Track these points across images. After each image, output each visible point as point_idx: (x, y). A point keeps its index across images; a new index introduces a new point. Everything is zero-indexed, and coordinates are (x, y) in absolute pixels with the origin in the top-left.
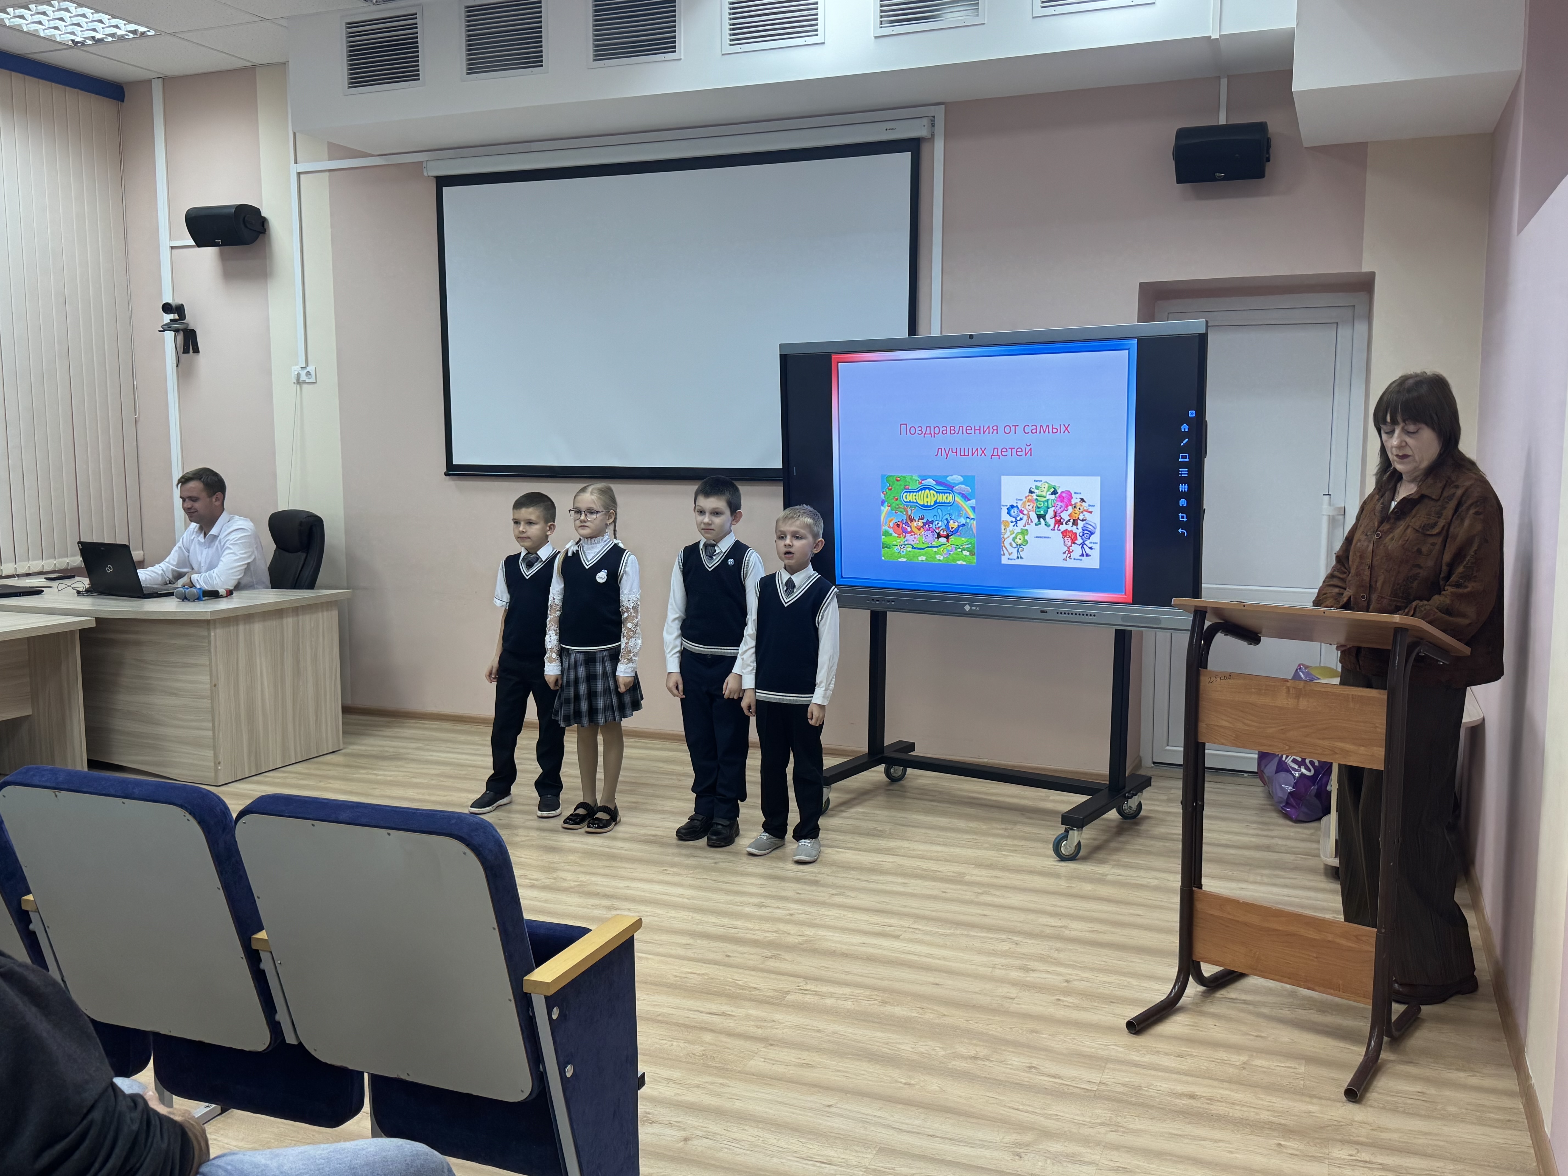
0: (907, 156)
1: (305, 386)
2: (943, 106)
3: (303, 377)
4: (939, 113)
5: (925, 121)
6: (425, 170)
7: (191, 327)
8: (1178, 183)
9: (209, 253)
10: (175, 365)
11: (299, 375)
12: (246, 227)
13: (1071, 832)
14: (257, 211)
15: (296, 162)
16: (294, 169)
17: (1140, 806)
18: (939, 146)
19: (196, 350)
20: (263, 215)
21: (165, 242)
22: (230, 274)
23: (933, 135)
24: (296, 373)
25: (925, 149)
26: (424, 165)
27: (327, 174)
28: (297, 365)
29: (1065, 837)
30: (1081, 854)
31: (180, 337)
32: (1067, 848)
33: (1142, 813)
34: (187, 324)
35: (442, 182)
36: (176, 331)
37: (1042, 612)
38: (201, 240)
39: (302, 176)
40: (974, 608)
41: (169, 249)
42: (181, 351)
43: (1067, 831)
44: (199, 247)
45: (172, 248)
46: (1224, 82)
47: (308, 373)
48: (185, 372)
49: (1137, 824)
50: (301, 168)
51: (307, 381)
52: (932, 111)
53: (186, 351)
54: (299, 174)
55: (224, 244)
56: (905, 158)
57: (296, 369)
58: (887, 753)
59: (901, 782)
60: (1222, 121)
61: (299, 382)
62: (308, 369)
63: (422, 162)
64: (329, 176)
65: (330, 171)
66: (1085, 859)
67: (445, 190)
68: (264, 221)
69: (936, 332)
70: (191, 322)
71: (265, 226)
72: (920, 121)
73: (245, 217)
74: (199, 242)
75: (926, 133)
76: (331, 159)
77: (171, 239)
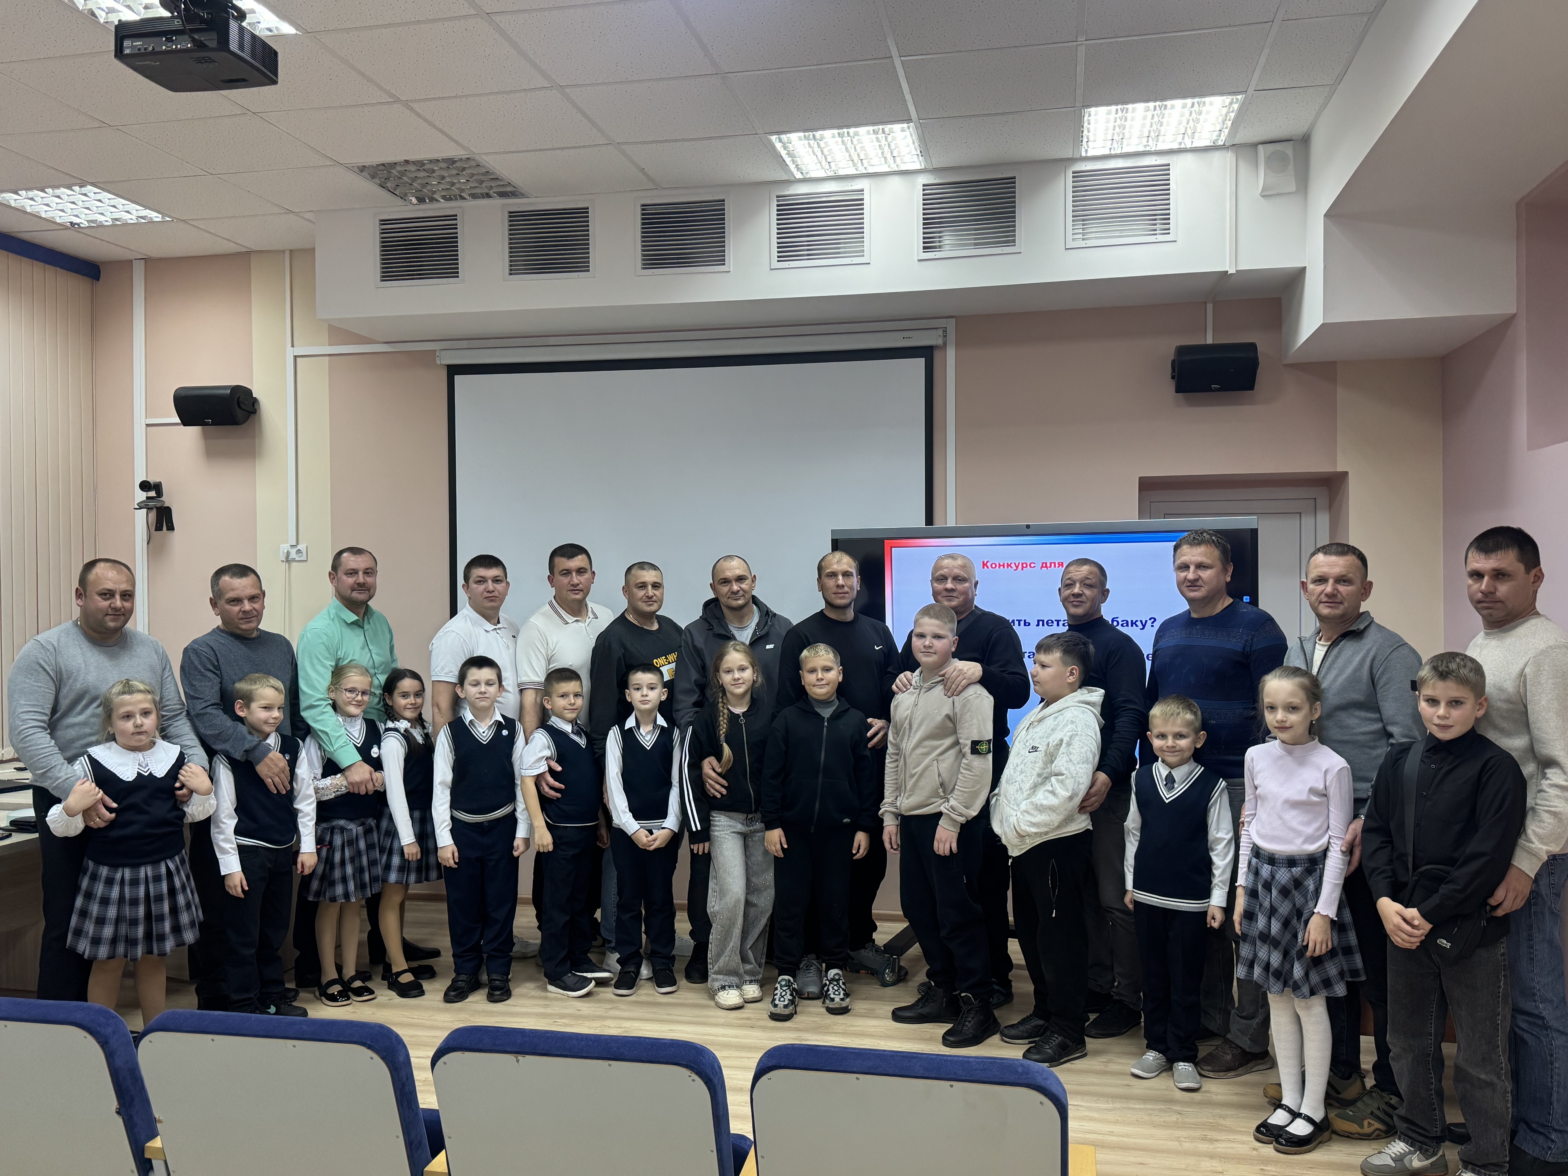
0: (921, 361)
1: (294, 564)
2: (955, 319)
3: (293, 555)
4: (951, 325)
5: (940, 332)
6: (438, 359)
7: (166, 505)
8: (1177, 391)
9: (193, 431)
10: (146, 543)
11: (288, 553)
12: (240, 407)
14: (249, 392)
15: (293, 346)
16: (290, 353)
18: (951, 354)
19: (171, 528)
20: (254, 396)
21: (140, 419)
22: (211, 453)
23: (945, 344)
24: (286, 551)
25: (937, 355)
26: (438, 354)
27: (327, 358)
28: (287, 543)
31: (153, 515)
34: (164, 502)
35: (454, 370)
36: (149, 509)
38: (187, 419)
39: (298, 359)
41: (144, 426)
42: (153, 528)
44: (184, 425)
45: (147, 425)
46: (1210, 307)
47: (299, 551)
48: (156, 550)
50: (298, 351)
51: (297, 559)
52: (942, 323)
53: (159, 528)
54: (295, 357)
55: (213, 424)
56: (920, 363)
57: (285, 547)
60: (1210, 341)
61: (288, 560)
62: (299, 547)
63: (435, 351)
64: (329, 361)
65: (330, 355)
67: (458, 378)
68: (255, 401)
69: (951, 523)
70: (167, 500)
71: (256, 407)
72: (934, 331)
73: (239, 398)
74: (186, 421)
75: (940, 342)
76: (331, 343)
77: (147, 416)
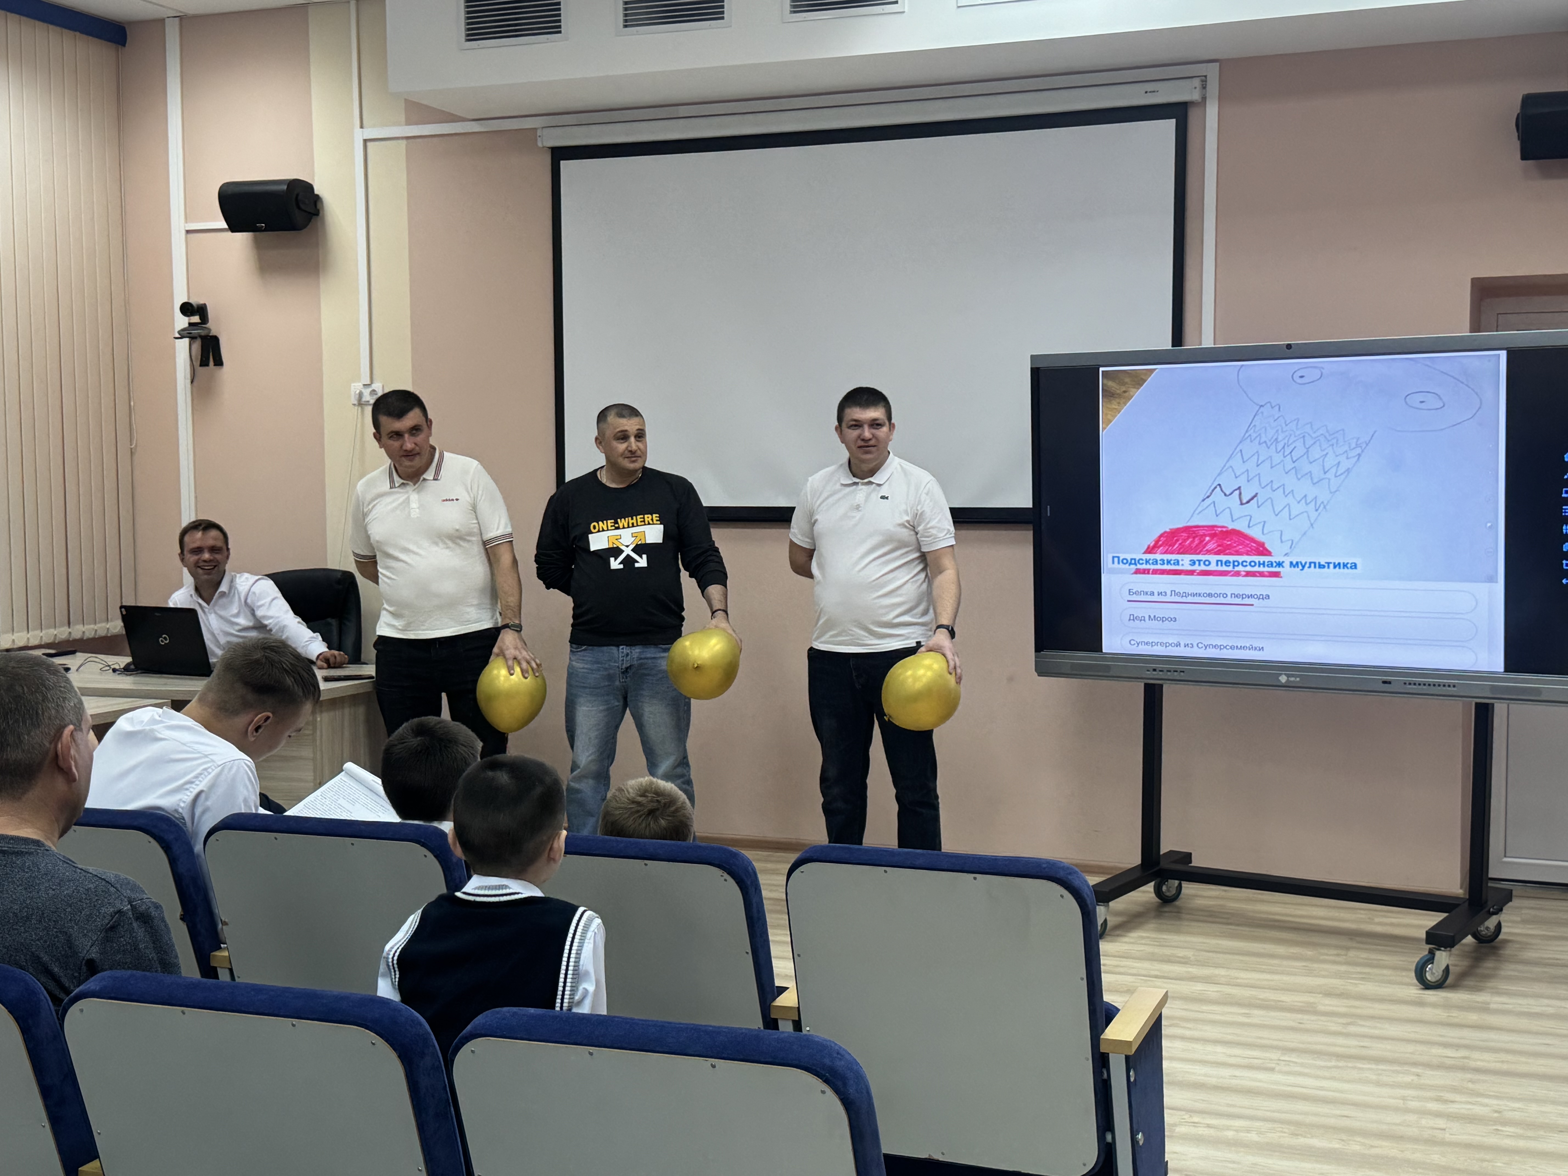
0: (1170, 125)
2: (1218, 64)
3: (367, 396)
4: (1212, 72)
5: (1197, 82)
6: (539, 139)
7: (213, 333)
8: (1524, 158)
9: (242, 238)
10: (189, 381)
11: (361, 395)
12: (299, 208)
13: (1438, 953)
15: (362, 127)
16: (359, 136)
17: (1499, 927)
18: (1212, 112)
19: (219, 362)
20: (316, 192)
21: (178, 224)
22: (265, 267)
23: (1204, 99)
24: (357, 392)
25: (1193, 116)
26: (539, 133)
27: (404, 142)
28: (359, 382)
29: (1431, 958)
30: (1449, 981)
31: (197, 345)
32: (1433, 973)
33: (1501, 937)
34: (209, 330)
35: (560, 154)
36: (192, 338)
37: (1385, 682)
38: (235, 223)
39: (369, 144)
40: (1292, 679)
41: (184, 232)
42: (197, 363)
43: (1432, 953)
44: (233, 231)
45: (188, 232)
48: (200, 391)
49: (1496, 948)
50: (369, 133)
52: (1203, 70)
53: (204, 363)
54: (365, 141)
55: (266, 229)
56: (1168, 127)
57: (357, 387)
58: (1164, 864)
59: (1177, 903)
61: (360, 403)
62: (373, 387)
63: (536, 129)
64: (406, 145)
65: (408, 138)
66: (1454, 987)
67: (563, 163)
68: (316, 200)
69: (1208, 342)
70: (214, 326)
71: (319, 206)
72: (1188, 81)
73: (297, 195)
74: (234, 227)
75: (1196, 96)
76: (409, 122)
77: (187, 220)
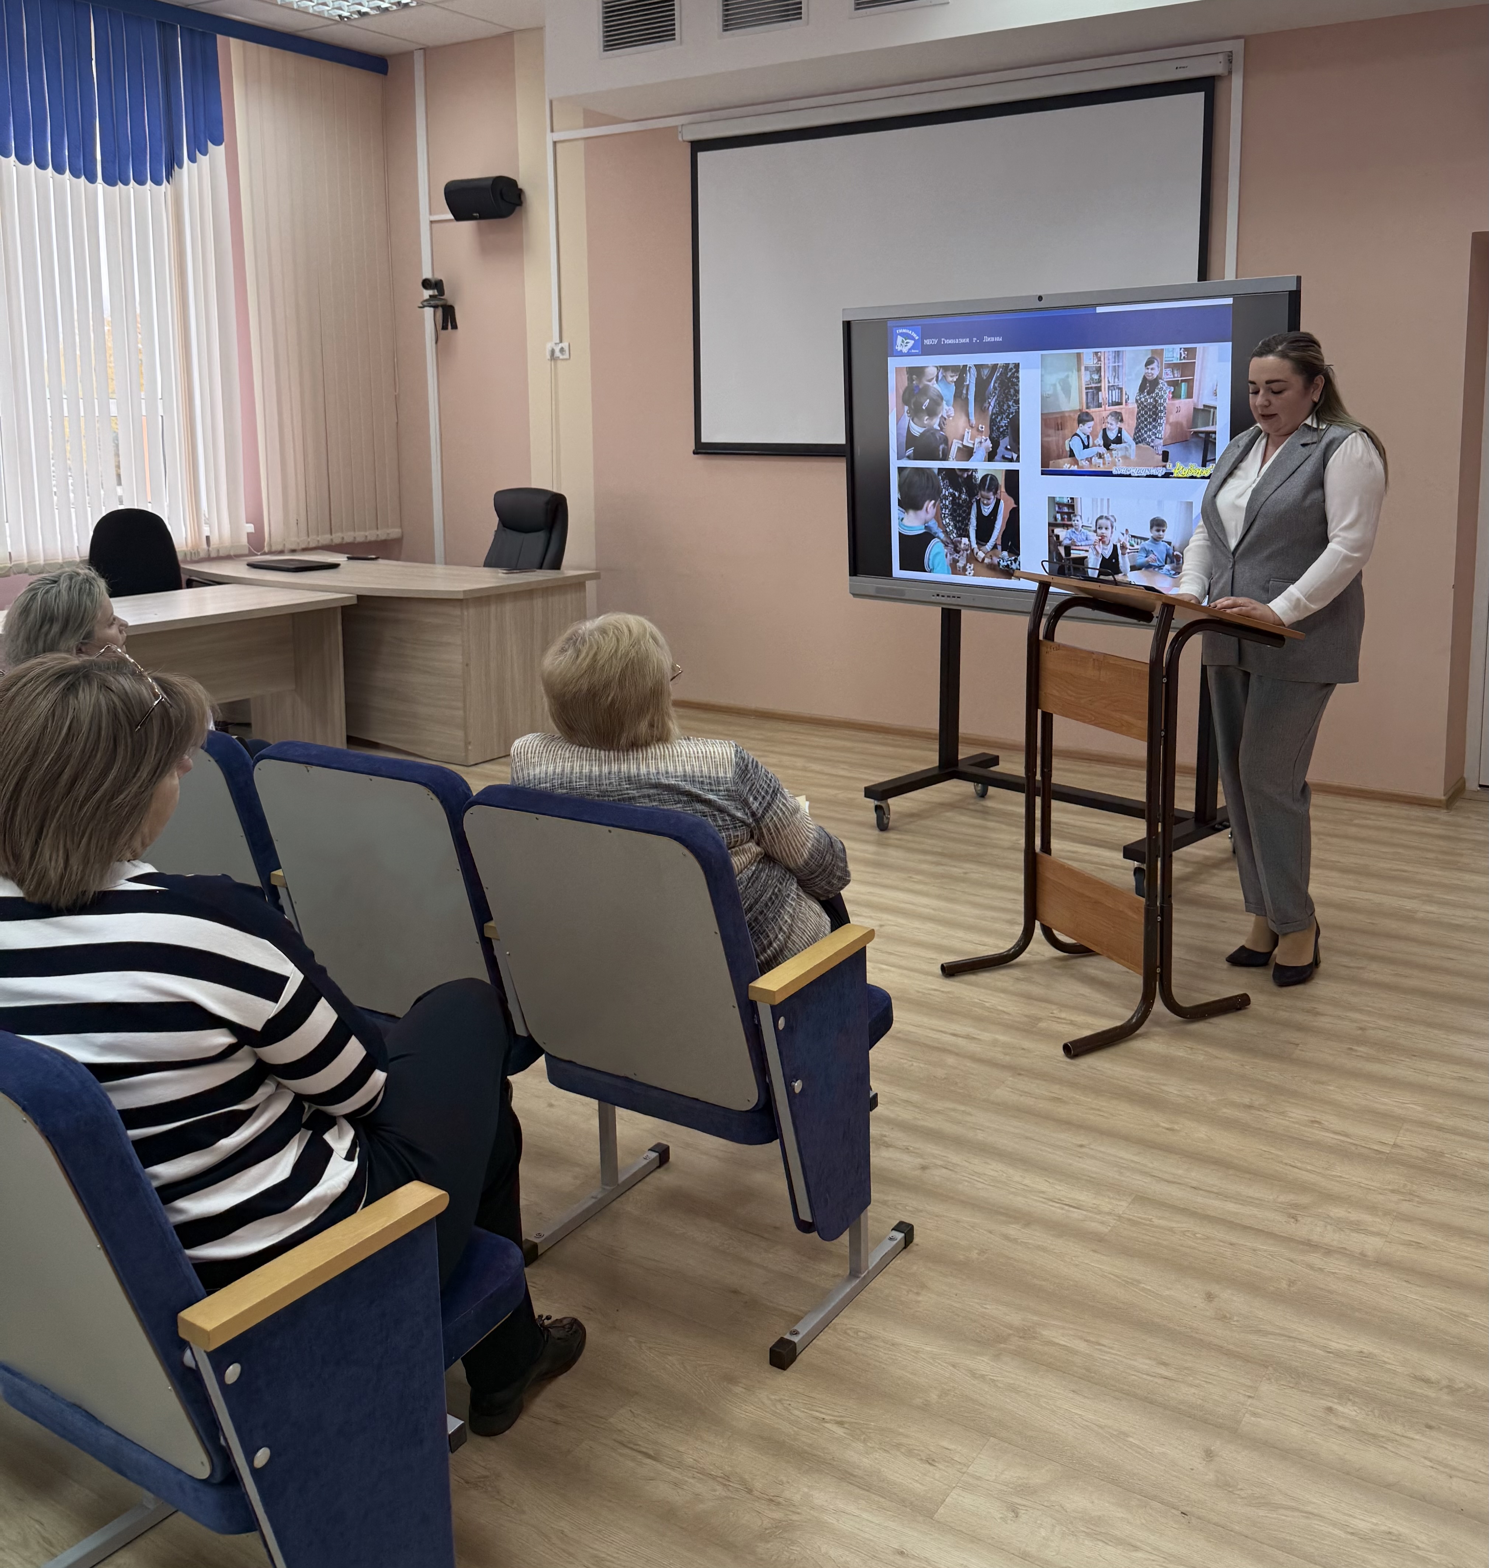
1: (559, 362)
2: (1244, 39)
3: (557, 353)
4: (1239, 47)
5: (1224, 57)
6: (680, 134)
7: (450, 303)
9: (467, 226)
10: (434, 342)
11: (553, 351)
12: (504, 199)
14: (513, 183)
15: (552, 131)
16: (550, 138)
18: (1237, 83)
19: (455, 327)
20: (520, 187)
21: (425, 218)
22: (485, 249)
23: (1230, 72)
24: (550, 349)
25: (1221, 87)
26: (680, 129)
27: (583, 142)
28: (551, 341)
31: (440, 313)
34: (446, 300)
35: (698, 146)
36: (435, 307)
38: (459, 215)
39: (558, 145)
41: (428, 223)
42: (440, 327)
44: (457, 221)
45: (431, 222)
47: (562, 350)
48: (443, 349)
50: (557, 136)
51: (561, 357)
52: (1230, 46)
53: (445, 327)
54: (555, 143)
55: (481, 218)
56: (1199, 98)
57: (549, 346)
61: (553, 358)
62: (563, 345)
63: (679, 126)
64: (585, 145)
65: (586, 139)
67: (701, 156)
68: (519, 193)
70: (450, 298)
71: (522, 199)
72: (1218, 56)
73: (502, 189)
75: (1223, 70)
76: (586, 126)
77: (431, 214)
